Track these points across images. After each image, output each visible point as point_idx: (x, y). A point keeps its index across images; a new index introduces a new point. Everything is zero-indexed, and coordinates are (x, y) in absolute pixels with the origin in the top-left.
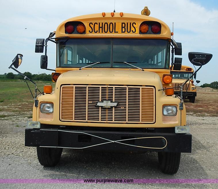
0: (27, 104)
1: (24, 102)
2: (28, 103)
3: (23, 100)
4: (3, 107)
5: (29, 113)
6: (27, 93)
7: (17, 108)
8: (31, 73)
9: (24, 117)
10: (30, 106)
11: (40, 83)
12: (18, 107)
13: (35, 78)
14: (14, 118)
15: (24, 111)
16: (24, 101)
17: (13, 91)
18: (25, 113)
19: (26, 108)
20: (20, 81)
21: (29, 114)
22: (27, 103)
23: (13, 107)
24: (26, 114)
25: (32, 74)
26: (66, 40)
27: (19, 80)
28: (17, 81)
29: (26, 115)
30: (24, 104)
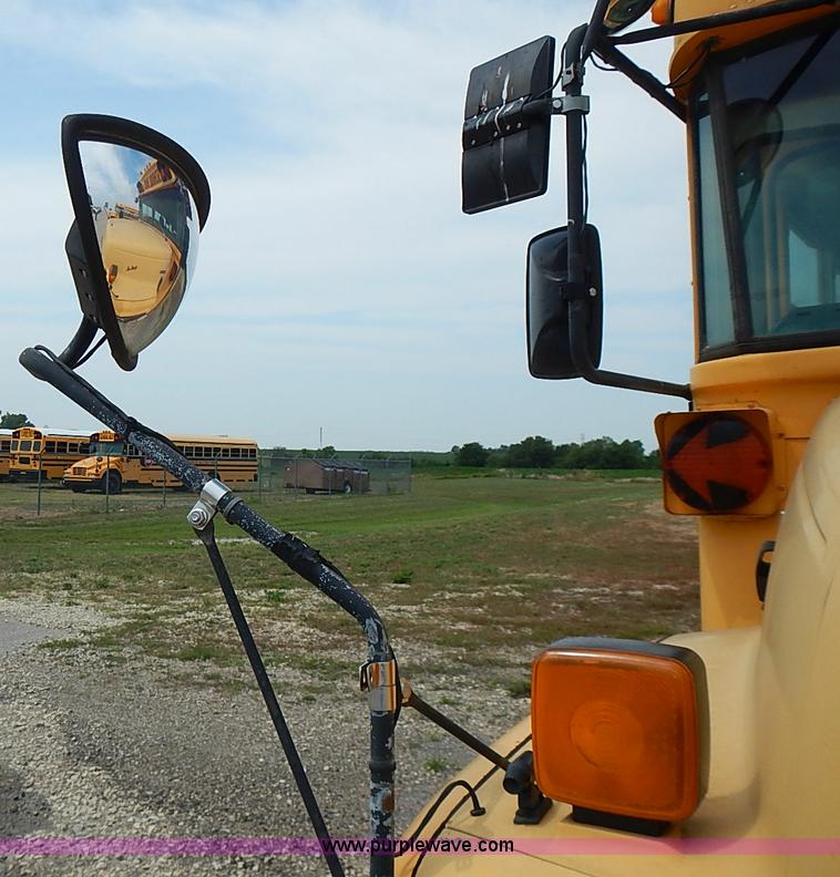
0: (518, 594)
1: (503, 583)
2: (523, 591)
3: (497, 575)
4: (399, 610)
5: (518, 661)
6: (525, 530)
7: (461, 618)
8: (550, 442)
9: (491, 688)
10: (527, 612)
11: (589, 480)
12: (468, 611)
13: (568, 459)
14: (437, 688)
15: (496, 642)
16: (502, 578)
17: (467, 524)
18: (501, 653)
19: (505, 624)
20: (504, 474)
21: (521, 665)
22: (517, 589)
23: (447, 616)
24: (504, 665)
25: (556, 444)
26: (807, 43)
27: (502, 470)
28: (495, 476)
29: (500, 672)
30: (502, 598)
